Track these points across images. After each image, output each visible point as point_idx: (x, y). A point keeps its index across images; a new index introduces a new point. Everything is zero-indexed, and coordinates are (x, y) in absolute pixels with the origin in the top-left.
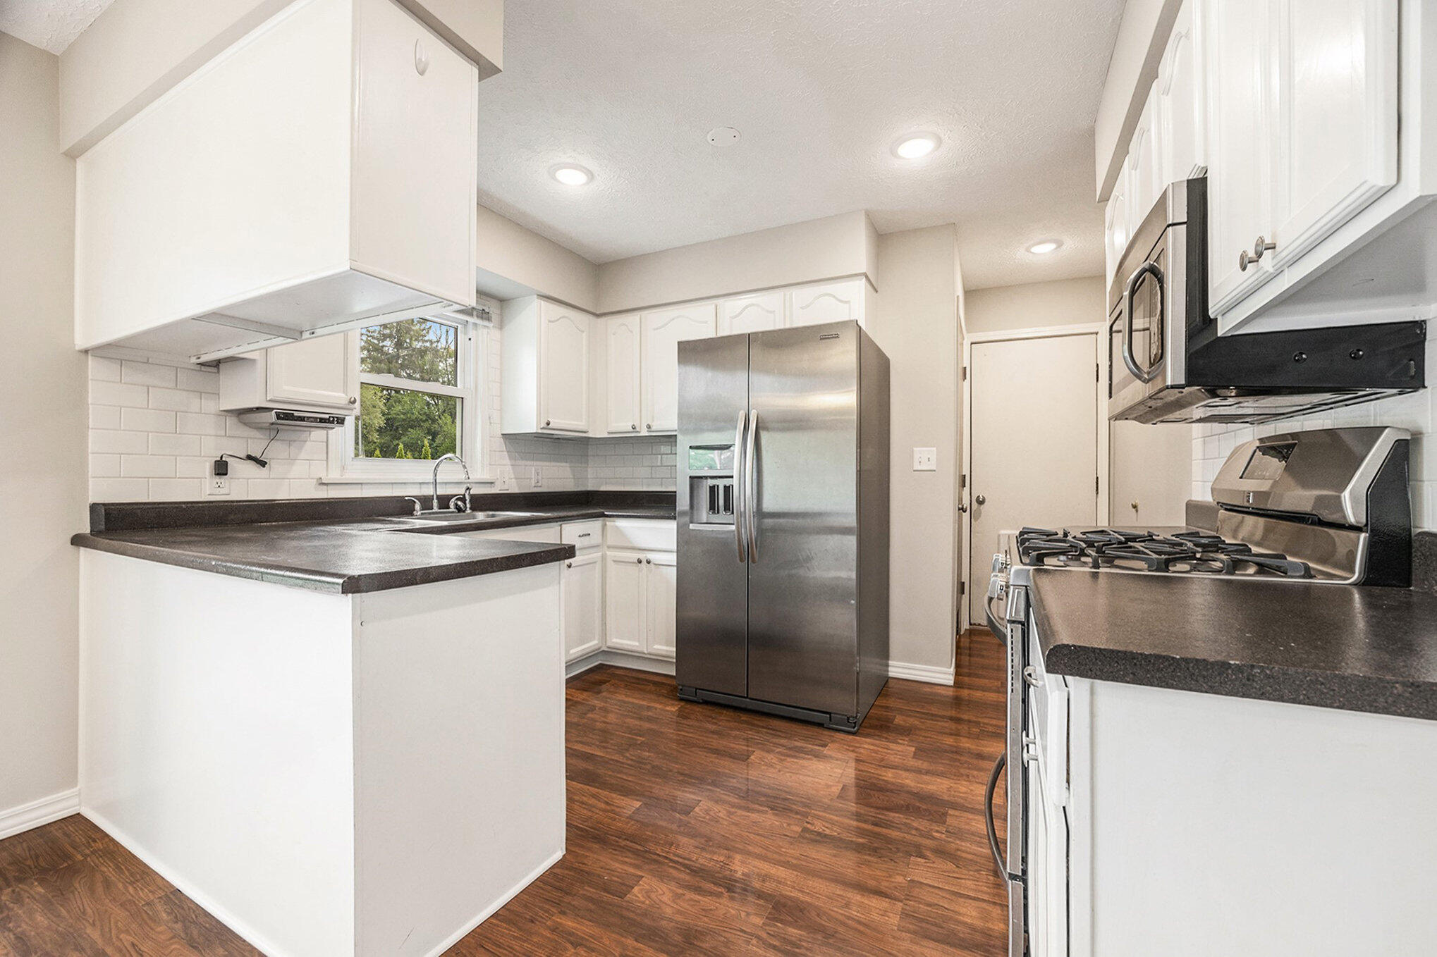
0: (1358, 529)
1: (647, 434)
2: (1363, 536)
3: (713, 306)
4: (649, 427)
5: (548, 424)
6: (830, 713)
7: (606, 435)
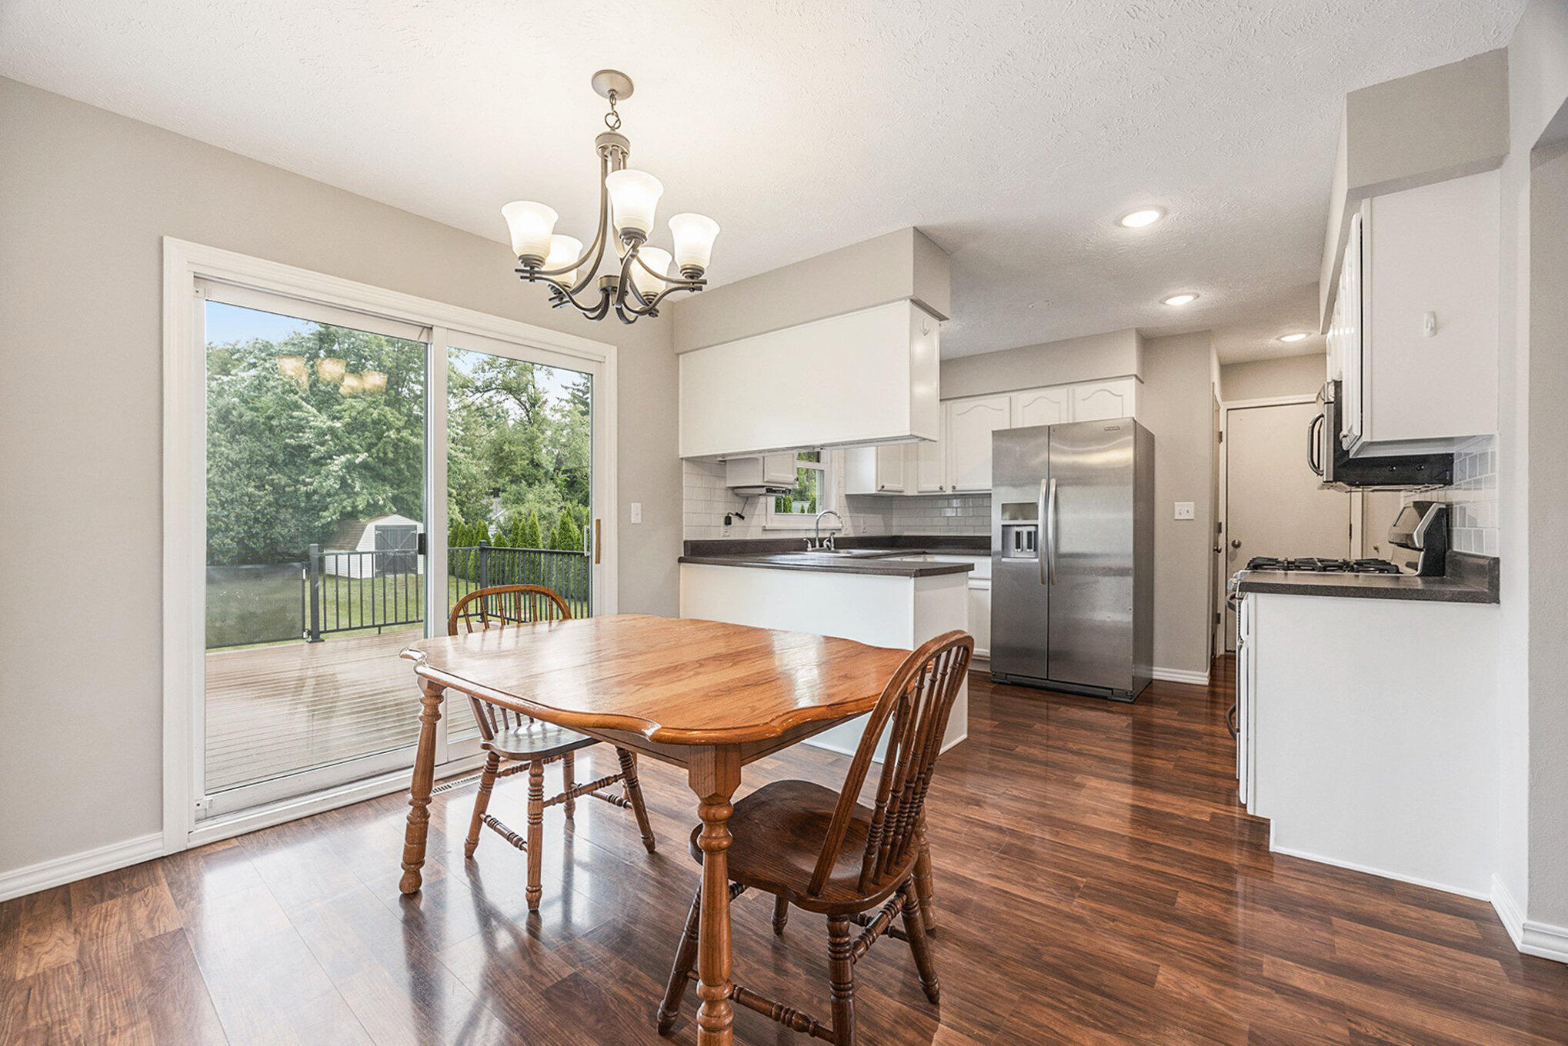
0: (1420, 550)
1: (951, 493)
2: (1422, 553)
3: (1007, 399)
4: (954, 488)
5: (883, 487)
6: (1112, 689)
7: (916, 494)
